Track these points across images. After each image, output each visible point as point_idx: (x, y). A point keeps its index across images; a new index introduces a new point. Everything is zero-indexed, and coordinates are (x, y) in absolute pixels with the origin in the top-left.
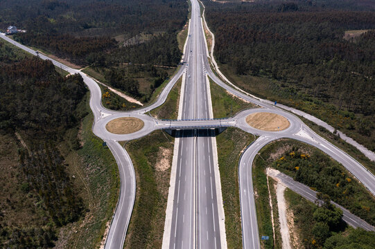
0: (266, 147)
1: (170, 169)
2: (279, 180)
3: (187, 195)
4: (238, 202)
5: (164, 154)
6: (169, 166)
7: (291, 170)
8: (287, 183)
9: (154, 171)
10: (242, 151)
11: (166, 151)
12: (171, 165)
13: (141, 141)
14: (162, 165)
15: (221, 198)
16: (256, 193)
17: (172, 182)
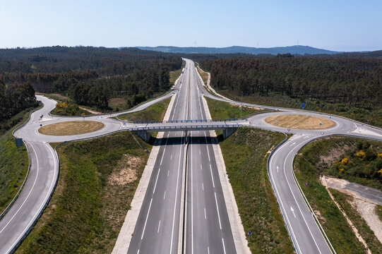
0: (310, 146)
1: (136, 182)
2: (355, 195)
3: (164, 223)
4: (284, 231)
5: (129, 162)
6: (136, 178)
7: (369, 178)
8: (372, 198)
9: (104, 185)
10: (269, 152)
11: (135, 159)
12: (139, 176)
13: (91, 143)
14: (123, 177)
15: (241, 227)
16: (319, 213)
17: (137, 203)
